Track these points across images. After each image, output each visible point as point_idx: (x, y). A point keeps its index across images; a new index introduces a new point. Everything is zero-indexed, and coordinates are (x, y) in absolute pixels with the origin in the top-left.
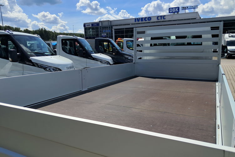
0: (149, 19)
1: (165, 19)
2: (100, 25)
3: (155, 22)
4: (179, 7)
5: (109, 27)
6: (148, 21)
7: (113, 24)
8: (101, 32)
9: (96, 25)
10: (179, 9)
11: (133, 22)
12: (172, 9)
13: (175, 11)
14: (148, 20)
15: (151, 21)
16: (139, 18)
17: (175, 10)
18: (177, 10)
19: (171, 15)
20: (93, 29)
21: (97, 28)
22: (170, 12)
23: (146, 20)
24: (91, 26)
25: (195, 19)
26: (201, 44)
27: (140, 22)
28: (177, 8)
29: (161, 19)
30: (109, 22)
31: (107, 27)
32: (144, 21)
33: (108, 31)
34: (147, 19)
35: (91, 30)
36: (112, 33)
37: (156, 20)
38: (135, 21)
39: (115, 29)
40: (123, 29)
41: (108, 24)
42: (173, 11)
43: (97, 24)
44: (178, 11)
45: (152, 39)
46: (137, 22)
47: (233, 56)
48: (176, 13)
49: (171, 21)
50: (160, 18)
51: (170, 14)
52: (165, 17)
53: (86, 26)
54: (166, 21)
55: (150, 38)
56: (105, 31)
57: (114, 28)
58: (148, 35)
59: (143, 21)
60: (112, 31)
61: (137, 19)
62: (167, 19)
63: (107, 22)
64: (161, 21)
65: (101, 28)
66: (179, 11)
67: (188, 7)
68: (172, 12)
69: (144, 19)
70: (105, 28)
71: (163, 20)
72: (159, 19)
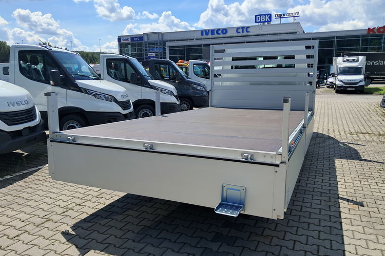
0: (224, 31)
1: (249, 32)
2: (146, 39)
3: (233, 37)
4: (271, 15)
5: (160, 44)
6: (222, 35)
7: (166, 38)
8: (146, 50)
9: (138, 39)
10: (270, 18)
11: (199, 35)
12: (259, 17)
13: (264, 20)
14: (223, 33)
15: (227, 35)
16: (209, 30)
17: (265, 18)
18: (267, 18)
19: (258, 26)
20: (133, 45)
21: (140, 45)
22: (257, 21)
23: (220, 34)
24: (130, 41)
25: (296, 33)
26: (294, 67)
27: (210, 36)
28: (268, 15)
29: (243, 32)
30: (160, 35)
31: (157, 44)
32: (216, 34)
33: (158, 49)
34: (220, 32)
35: (130, 46)
36: (165, 53)
37: (235, 34)
38: (202, 35)
39: (169, 47)
40: (184, 46)
41: (159, 38)
42: (262, 21)
43: (141, 38)
44: (269, 20)
45: (233, 59)
46: (205, 36)
47: (349, 90)
48: (266, 23)
49: (259, 35)
50: (240, 30)
51: (257, 24)
52: (249, 30)
53: (122, 41)
54: (251, 36)
55: (231, 59)
56: (153, 50)
57: (168, 44)
58: (228, 55)
59: (214, 34)
60: (165, 50)
61: (206, 31)
62: (252, 32)
63: (157, 35)
64: (242, 35)
65: (146, 45)
66: (271, 21)
67: (284, 15)
68: (260, 22)
69: (215, 33)
70: (154, 44)
71: (245, 33)
72: (239, 33)
